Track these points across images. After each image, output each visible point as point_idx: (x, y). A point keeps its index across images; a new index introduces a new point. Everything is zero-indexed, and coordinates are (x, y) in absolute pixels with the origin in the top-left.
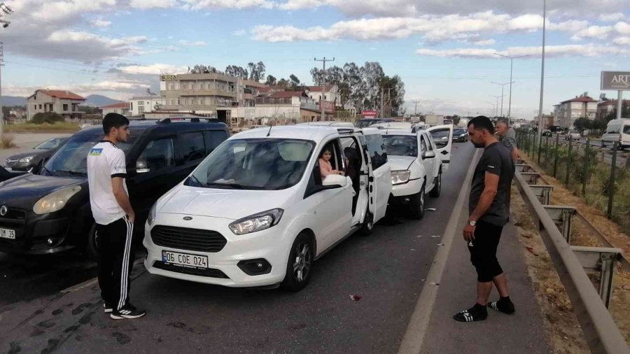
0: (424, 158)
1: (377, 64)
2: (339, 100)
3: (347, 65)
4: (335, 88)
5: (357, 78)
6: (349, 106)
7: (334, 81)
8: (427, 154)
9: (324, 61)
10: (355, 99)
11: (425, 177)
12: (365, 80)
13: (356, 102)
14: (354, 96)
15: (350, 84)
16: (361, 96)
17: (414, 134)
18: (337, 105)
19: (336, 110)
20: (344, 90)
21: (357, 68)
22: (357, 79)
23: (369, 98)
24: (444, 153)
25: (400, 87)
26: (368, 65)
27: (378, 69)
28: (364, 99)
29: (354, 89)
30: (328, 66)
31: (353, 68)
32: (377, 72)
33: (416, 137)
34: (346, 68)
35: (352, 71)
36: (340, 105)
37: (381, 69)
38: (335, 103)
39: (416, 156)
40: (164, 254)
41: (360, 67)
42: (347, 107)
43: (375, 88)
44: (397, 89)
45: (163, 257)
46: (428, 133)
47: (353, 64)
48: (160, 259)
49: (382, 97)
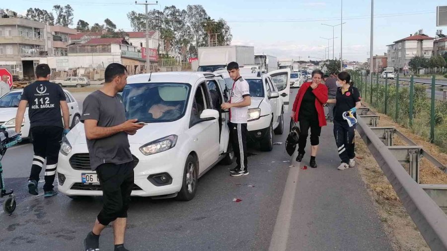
0: (270, 98)
1: (200, 6)
2: (162, 47)
3: (167, 8)
4: (157, 34)
5: (179, 22)
6: (174, 53)
7: (156, 26)
8: (273, 95)
9: (146, 5)
10: (179, 46)
11: (272, 114)
12: (188, 24)
13: (180, 49)
14: (177, 42)
15: (172, 29)
16: (186, 42)
17: (260, 78)
18: (160, 52)
19: (160, 58)
20: (167, 37)
21: (178, 11)
22: (180, 24)
23: (194, 43)
24: (284, 95)
25: (226, 32)
26: (190, 8)
27: (201, 11)
28: (189, 45)
29: (178, 35)
31: (174, 11)
32: (201, 16)
33: (261, 80)
34: (167, 11)
35: (173, 14)
36: (164, 53)
37: (204, 11)
38: (158, 50)
39: (263, 96)
40: (84, 176)
41: (181, 10)
42: (171, 54)
43: (200, 33)
44: (224, 34)
45: (83, 178)
46: (270, 77)
47: (173, 7)
48: (80, 181)
49: (209, 42)
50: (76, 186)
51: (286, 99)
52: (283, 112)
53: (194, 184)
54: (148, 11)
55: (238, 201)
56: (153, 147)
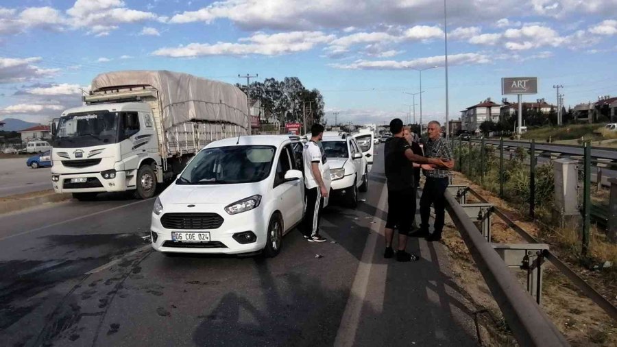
0: (354, 158)
1: (296, 78)
2: (263, 114)
3: (267, 80)
4: (258, 103)
5: (278, 92)
6: (273, 120)
7: (258, 96)
8: (357, 155)
9: (248, 78)
10: (278, 113)
11: (356, 173)
12: (286, 94)
13: (279, 115)
14: (276, 110)
15: (272, 98)
16: (284, 110)
17: (345, 140)
18: (261, 119)
19: (261, 124)
20: (267, 105)
21: (277, 83)
22: (278, 94)
23: (291, 111)
24: (368, 155)
25: (319, 100)
26: (287, 79)
27: (296, 82)
28: (287, 112)
29: (277, 103)
30: (252, 81)
31: (274, 84)
32: (296, 87)
33: (346, 142)
34: (267, 83)
35: (272, 86)
36: (265, 119)
37: (299, 82)
38: (259, 117)
39: (347, 156)
40: (174, 234)
41: (280, 82)
42: (271, 120)
43: (296, 101)
44: (317, 102)
45: (172, 236)
46: (355, 140)
47: (273, 79)
48: (170, 239)
49: (304, 110)
50: (167, 244)
51: (370, 159)
52: (366, 171)
53: (279, 241)
54: (250, 83)
55: (320, 257)
56: (239, 206)
